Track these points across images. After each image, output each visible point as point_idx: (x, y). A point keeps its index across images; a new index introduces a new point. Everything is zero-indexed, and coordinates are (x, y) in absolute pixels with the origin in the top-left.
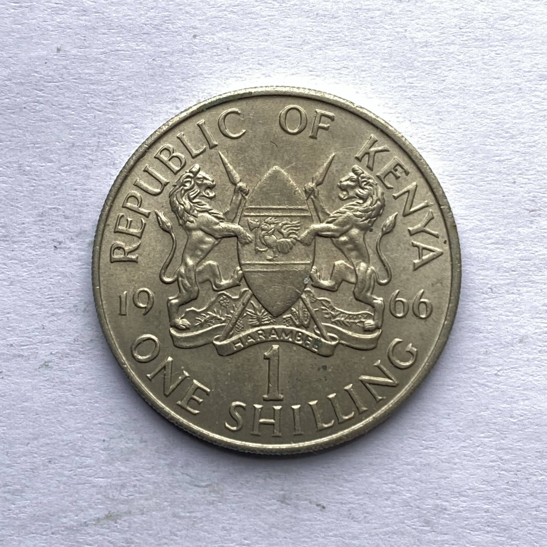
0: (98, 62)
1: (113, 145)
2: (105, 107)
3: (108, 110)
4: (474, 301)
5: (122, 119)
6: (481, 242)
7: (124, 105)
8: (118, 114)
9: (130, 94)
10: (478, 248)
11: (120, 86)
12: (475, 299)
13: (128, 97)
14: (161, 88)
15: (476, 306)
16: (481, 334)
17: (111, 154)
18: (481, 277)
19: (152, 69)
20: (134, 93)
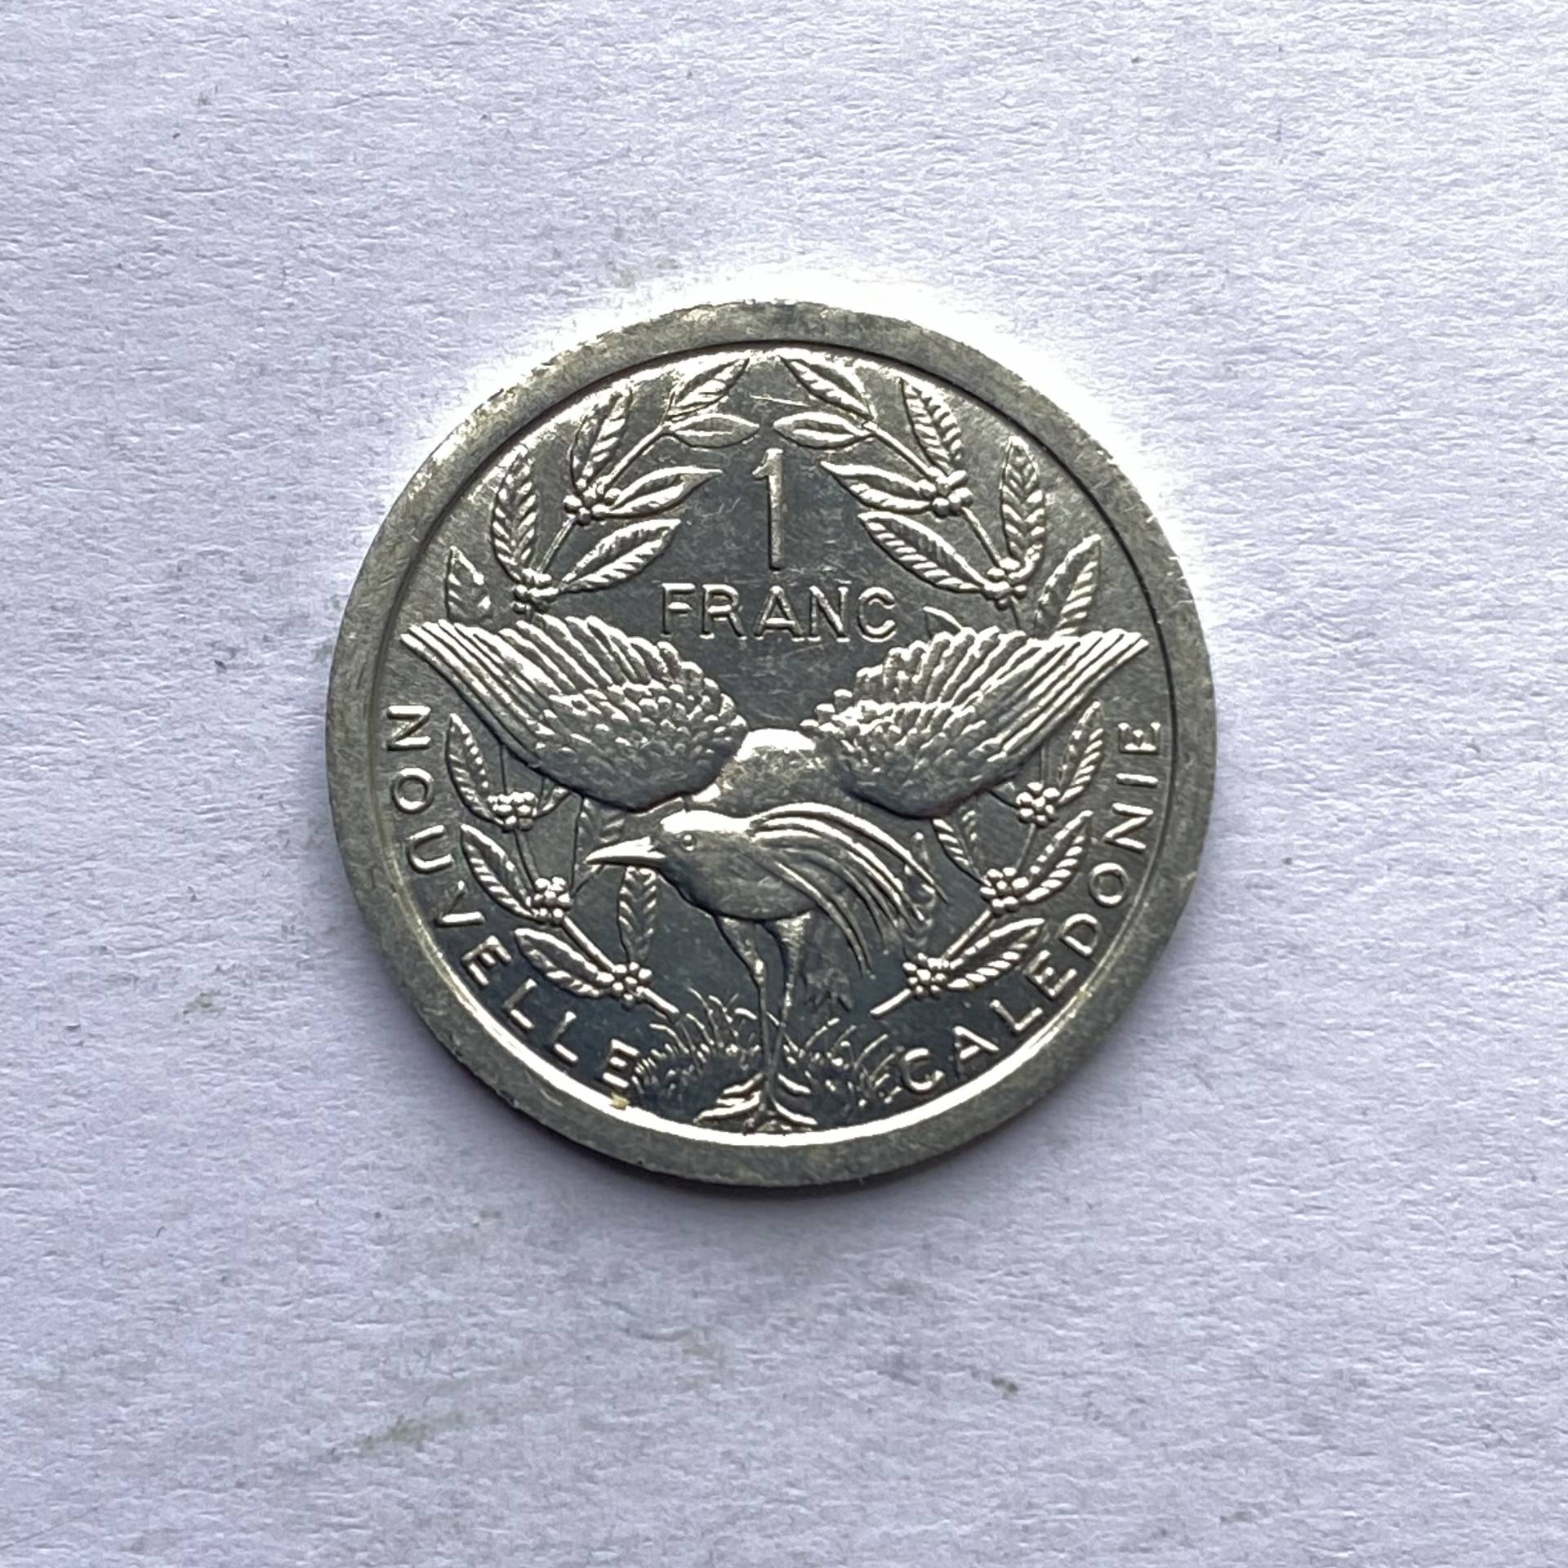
0: (326, 128)
1: (377, 368)
2: (351, 259)
3: (357, 266)
4: (1424, 785)
5: (398, 290)
6: (1441, 614)
7: (403, 250)
8: (387, 276)
9: (419, 218)
10: (1433, 630)
11: (392, 196)
12: (1428, 776)
13: (414, 228)
14: (507, 197)
15: (1432, 800)
16: (1451, 879)
17: (372, 392)
18: (1448, 715)
19: (482, 143)
20: (432, 215)
